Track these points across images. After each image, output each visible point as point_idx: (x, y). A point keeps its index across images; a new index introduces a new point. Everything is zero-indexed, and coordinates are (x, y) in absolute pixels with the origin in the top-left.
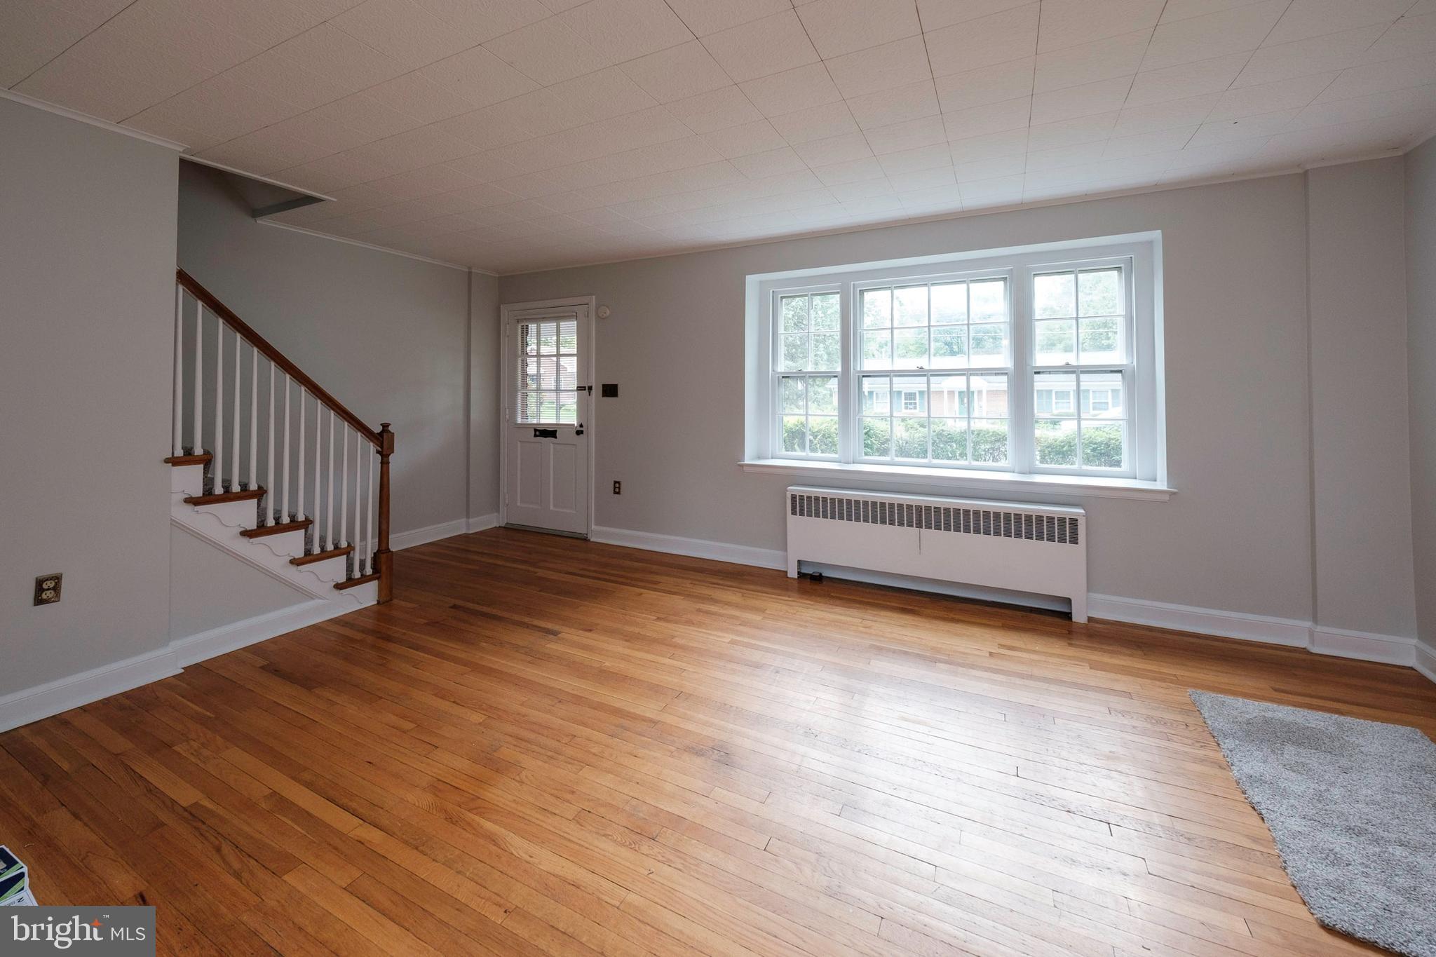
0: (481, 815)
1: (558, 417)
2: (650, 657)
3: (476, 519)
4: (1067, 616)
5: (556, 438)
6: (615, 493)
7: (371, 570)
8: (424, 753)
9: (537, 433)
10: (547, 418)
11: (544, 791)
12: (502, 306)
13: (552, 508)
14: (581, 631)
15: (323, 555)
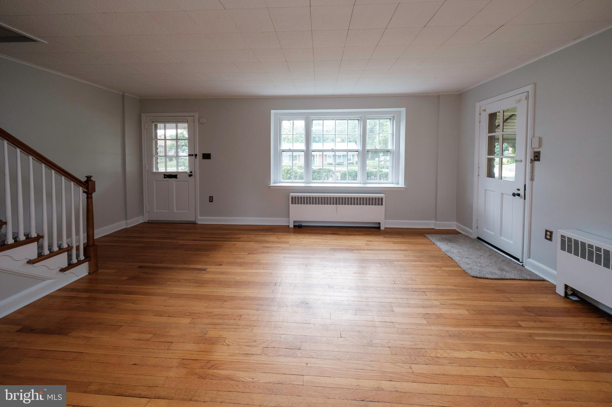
0: (217, 368)
1: (177, 168)
2: (254, 271)
3: (131, 220)
4: (379, 228)
5: (177, 178)
6: (210, 201)
7: (84, 257)
8: (167, 348)
9: (166, 176)
10: (172, 169)
11: (241, 345)
12: (142, 114)
13: (175, 211)
14: (217, 266)
15: (52, 254)
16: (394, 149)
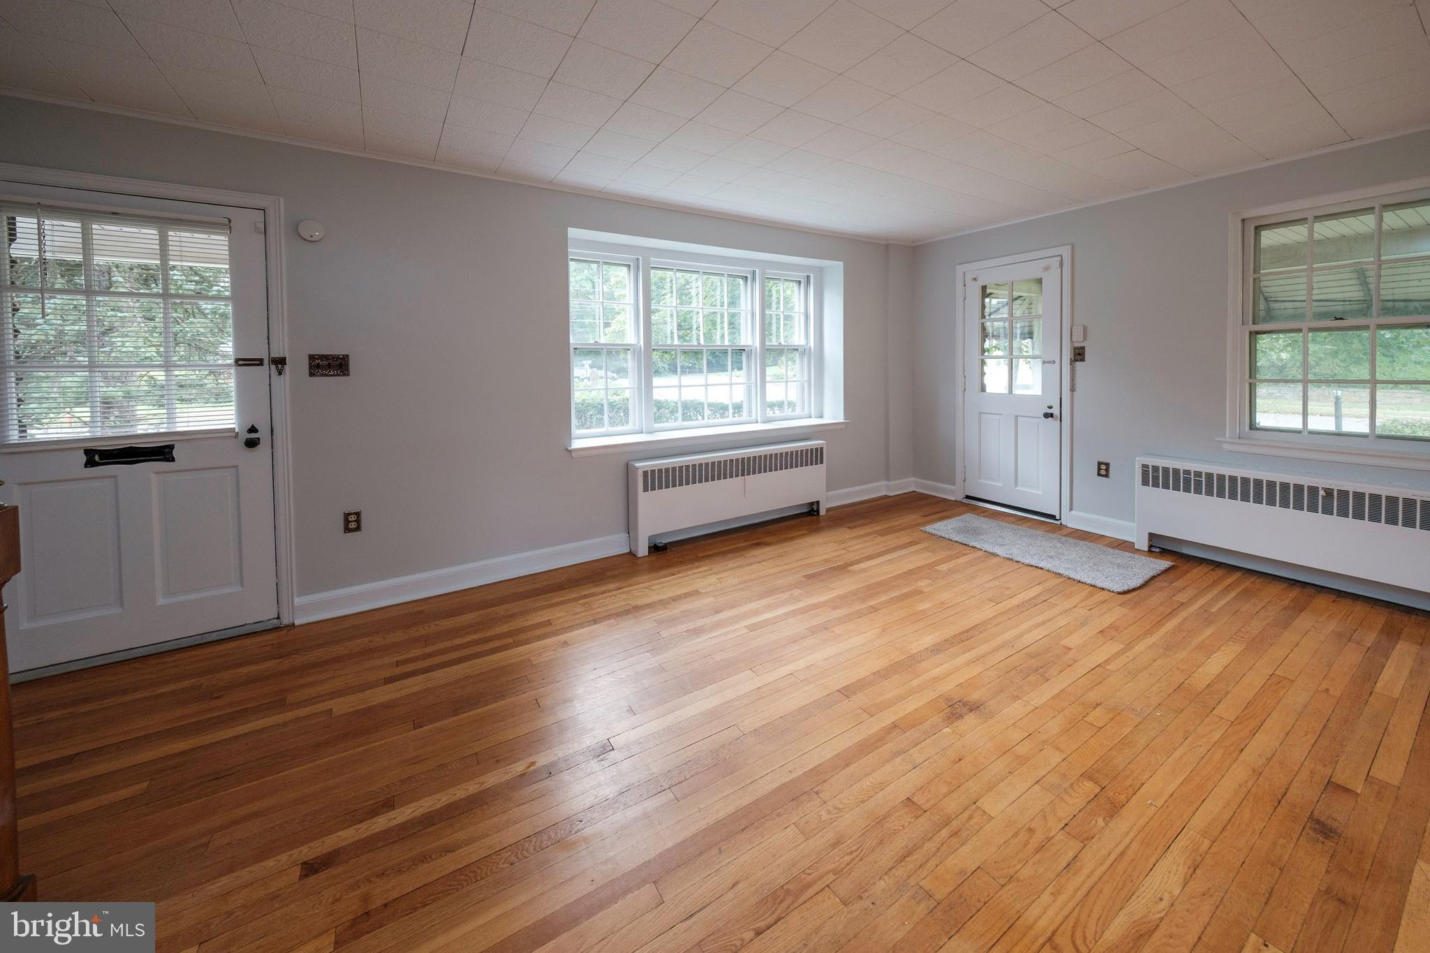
4: (813, 513)
5: (171, 460)
6: (348, 531)
9: (97, 458)
16: (812, 344)
